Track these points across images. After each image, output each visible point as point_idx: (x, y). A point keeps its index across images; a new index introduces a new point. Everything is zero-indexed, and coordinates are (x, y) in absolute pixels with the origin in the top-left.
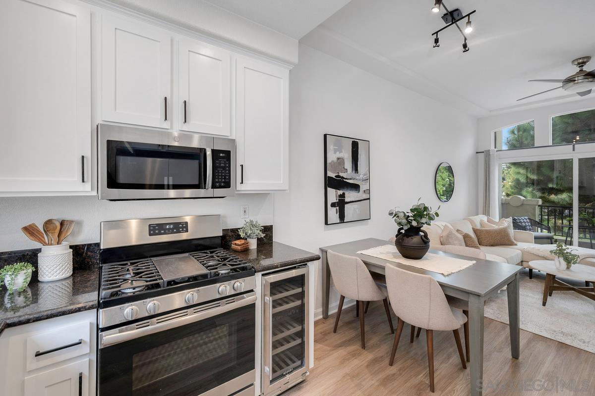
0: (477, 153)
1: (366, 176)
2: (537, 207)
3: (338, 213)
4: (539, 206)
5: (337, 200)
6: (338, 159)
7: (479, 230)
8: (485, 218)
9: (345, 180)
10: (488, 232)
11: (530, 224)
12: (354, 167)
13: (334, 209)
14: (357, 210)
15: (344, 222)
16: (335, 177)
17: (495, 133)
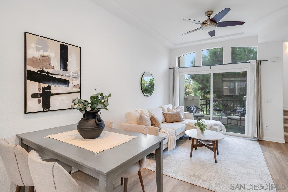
0: (169, 69)
1: (76, 74)
2: (199, 100)
3: (41, 103)
4: (200, 100)
5: (40, 91)
6: (42, 56)
7: (166, 113)
8: (170, 106)
9: (50, 75)
10: (170, 114)
11: (195, 109)
12: (63, 65)
13: (36, 100)
14: (66, 101)
15: (49, 111)
16: (38, 71)
17: (179, 58)
